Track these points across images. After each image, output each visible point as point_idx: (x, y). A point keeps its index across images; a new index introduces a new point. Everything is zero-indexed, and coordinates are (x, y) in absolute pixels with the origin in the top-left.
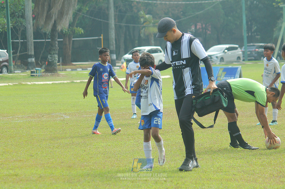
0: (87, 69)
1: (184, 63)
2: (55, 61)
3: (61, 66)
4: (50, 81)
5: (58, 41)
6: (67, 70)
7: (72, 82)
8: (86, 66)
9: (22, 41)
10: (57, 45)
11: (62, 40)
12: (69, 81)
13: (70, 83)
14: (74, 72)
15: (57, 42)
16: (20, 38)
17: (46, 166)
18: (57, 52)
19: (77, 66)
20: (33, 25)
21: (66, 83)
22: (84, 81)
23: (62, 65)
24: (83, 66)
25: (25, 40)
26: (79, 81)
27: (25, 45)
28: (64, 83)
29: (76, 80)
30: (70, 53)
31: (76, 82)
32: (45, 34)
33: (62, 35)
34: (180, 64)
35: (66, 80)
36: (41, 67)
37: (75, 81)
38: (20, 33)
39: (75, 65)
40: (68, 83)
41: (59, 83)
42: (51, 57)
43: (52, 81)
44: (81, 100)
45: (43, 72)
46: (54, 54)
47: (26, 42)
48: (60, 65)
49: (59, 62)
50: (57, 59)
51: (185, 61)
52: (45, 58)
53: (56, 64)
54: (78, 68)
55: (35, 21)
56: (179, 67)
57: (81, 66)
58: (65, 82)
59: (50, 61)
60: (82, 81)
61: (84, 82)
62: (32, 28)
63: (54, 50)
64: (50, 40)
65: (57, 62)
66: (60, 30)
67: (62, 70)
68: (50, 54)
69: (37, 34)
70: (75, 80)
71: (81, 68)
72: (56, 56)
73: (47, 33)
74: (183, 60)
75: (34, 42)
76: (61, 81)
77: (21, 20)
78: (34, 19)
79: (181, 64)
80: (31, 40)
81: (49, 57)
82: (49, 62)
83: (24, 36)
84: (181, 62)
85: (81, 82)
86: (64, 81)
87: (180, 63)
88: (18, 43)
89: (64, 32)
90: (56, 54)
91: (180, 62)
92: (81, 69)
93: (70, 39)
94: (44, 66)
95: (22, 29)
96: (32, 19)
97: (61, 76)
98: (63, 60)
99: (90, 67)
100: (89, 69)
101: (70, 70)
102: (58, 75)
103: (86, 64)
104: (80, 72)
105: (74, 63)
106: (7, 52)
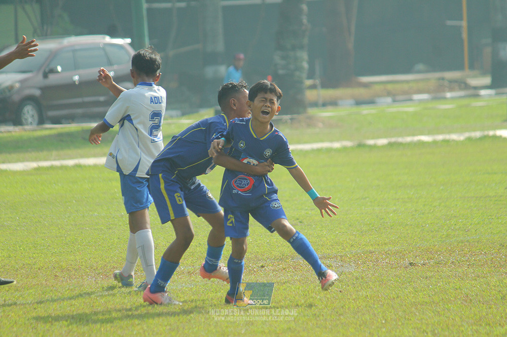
0: (411, 100)
2: (297, 73)
3: (320, 92)
6: (340, 102)
7: (361, 146)
8: (405, 87)
9: (183, 5)
10: (304, 18)
12: (348, 144)
13: (352, 148)
14: (366, 110)
18: (306, 41)
19: (378, 88)
21: (337, 151)
22: (400, 140)
23: (324, 86)
24: (398, 86)
26: (383, 141)
27: (190, 20)
28: (329, 150)
29: (373, 138)
30: (351, 45)
35: (338, 140)
37: (371, 142)
39: (366, 85)
40: (344, 149)
41: (313, 151)
42: (283, 58)
44: (394, 208)
46: (293, 48)
47: (197, 10)
48: (313, 87)
49: (311, 74)
50: (305, 65)
53: (301, 82)
54: (379, 96)
57: (389, 87)
58: (337, 145)
59: (281, 72)
60: (393, 140)
61: (400, 144)
63: (295, 34)
65: (304, 75)
67: (324, 105)
68: (281, 48)
70: (368, 138)
71: (389, 94)
72: (304, 55)
75: (223, 7)
76: (322, 141)
80: (213, 1)
81: (277, 59)
85: (391, 145)
86: (331, 141)
88: (168, 12)
90: (301, 47)
92: (389, 100)
97: (320, 125)
99: (420, 92)
100: (416, 97)
101: (352, 101)
102: (311, 122)
103: (407, 82)
104: (386, 106)
105: (365, 79)
106: (131, 44)
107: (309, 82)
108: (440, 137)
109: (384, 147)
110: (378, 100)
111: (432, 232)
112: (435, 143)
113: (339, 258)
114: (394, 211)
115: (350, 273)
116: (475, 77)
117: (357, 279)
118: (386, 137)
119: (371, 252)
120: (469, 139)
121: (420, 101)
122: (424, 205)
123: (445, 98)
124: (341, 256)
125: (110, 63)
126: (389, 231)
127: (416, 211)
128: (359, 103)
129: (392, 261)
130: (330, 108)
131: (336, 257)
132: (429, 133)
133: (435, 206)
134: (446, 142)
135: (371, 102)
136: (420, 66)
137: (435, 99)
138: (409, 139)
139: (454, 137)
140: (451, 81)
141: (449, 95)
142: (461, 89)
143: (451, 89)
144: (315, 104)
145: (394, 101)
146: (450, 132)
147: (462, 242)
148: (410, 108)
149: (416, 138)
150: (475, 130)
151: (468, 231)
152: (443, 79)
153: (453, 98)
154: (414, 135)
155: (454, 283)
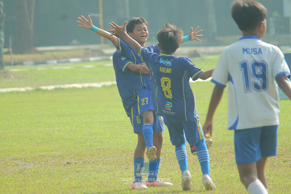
0: (68, 62)
6: (24, 63)
7: (38, 90)
8: (65, 54)
12: (30, 89)
13: (32, 91)
14: (40, 68)
19: (48, 54)
21: (23, 93)
22: (62, 86)
24: (61, 53)
26: (51, 87)
29: (45, 85)
31: (47, 90)
37: (44, 88)
39: (41, 53)
40: (27, 92)
41: (8, 93)
44: (58, 128)
54: (49, 59)
57: (56, 54)
58: (23, 89)
60: (58, 86)
61: (62, 89)
70: (42, 85)
71: (55, 58)
85: (56, 89)
86: (19, 87)
92: (55, 62)
99: (74, 57)
100: (72, 60)
101: (32, 63)
103: (66, 51)
104: (54, 66)
105: (40, 49)
108: (86, 85)
109: (52, 91)
110: (48, 62)
111: (81, 143)
112: (83, 89)
113: (23, 159)
114: (58, 130)
115: (30, 169)
116: (107, 48)
117: (34, 172)
118: (53, 85)
119: (43, 156)
120: (104, 86)
121: (74, 63)
122: (76, 127)
123: (89, 61)
124: (25, 159)
126: (54, 143)
127: (71, 130)
128: (36, 63)
129: (56, 161)
130: (18, 66)
131: (21, 159)
132: (80, 82)
133: (83, 128)
134: (90, 88)
135: (44, 63)
136: (75, 41)
137: (84, 61)
138: (67, 86)
139: (95, 85)
140: (93, 51)
141: (92, 59)
142: (99, 56)
143: (93, 56)
145: (59, 62)
146: (92, 82)
147: (99, 149)
148: (68, 67)
149: (72, 86)
150: (107, 81)
151: (103, 142)
152: (88, 49)
153: (94, 61)
154: (70, 83)
155: (94, 174)
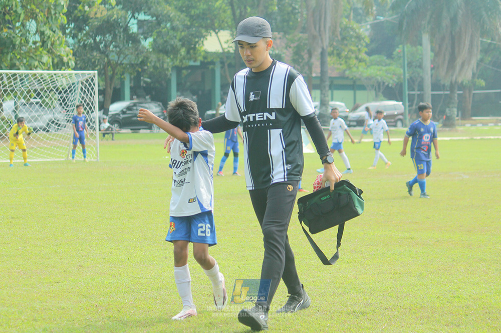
1: (273, 117)
3: (460, 121)
4: (448, 137)
5: (458, 94)
9: (419, 93)
10: (456, 98)
11: (461, 92)
15: (456, 95)
16: (416, 89)
17: (443, 229)
18: (456, 105)
20: (432, 76)
23: (461, 119)
25: (422, 92)
27: (421, 98)
28: (462, 140)
30: (470, 107)
32: (444, 85)
33: (462, 87)
34: (262, 119)
35: (465, 137)
36: (438, 121)
38: (417, 83)
42: (449, 110)
43: (450, 137)
45: (441, 127)
46: (452, 107)
47: (423, 95)
48: (458, 120)
49: (457, 116)
50: (456, 113)
51: (273, 114)
52: (442, 112)
53: (455, 118)
55: (433, 71)
56: (261, 125)
62: (430, 80)
63: (453, 103)
64: (448, 92)
65: (456, 115)
66: (460, 82)
67: (461, 125)
68: (449, 107)
69: (435, 86)
72: (455, 110)
73: (446, 84)
74: (270, 111)
75: (432, 94)
76: (460, 137)
77: (418, 70)
78: (432, 69)
79: (265, 118)
80: (428, 92)
81: (447, 110)
82: (447, 116)
83: (421, 88)
84: (266, 114)
87: (263, 117)
88: (414, 95)
89: (464, 83)
90: (455, 107)
91: (263, 115)
93: (470, 91)
94: (441, 121)
95: (419, 80)
96: (430, 69)
97: (459, 132)
98: (462, 115)
102: (457, 131)
106: (403, 104)
107: (457, 118)
125: (395, 109)
144: (458, 125)
